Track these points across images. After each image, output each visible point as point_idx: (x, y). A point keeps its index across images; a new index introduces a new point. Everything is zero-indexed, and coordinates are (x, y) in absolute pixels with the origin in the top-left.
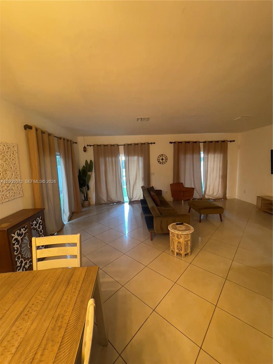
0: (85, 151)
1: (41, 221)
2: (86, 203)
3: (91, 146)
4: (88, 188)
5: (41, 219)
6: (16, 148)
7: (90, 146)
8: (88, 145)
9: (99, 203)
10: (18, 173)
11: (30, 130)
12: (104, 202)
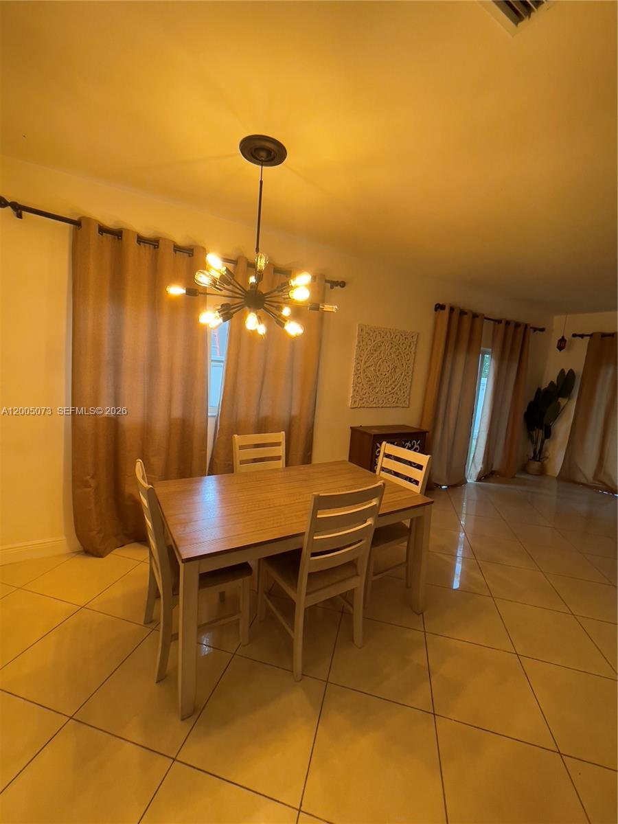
0: (560, 348)
1: (418, 447)
2: (535, 465)
3: (585, 338)
4: (548, 434)
5: (419, 445)
6: (415, 339)
7: (582, 336)
8: (574, 335)
9: (568, 477)
10: (410, 373)
11: (442, 311)
12: (584, 481)
